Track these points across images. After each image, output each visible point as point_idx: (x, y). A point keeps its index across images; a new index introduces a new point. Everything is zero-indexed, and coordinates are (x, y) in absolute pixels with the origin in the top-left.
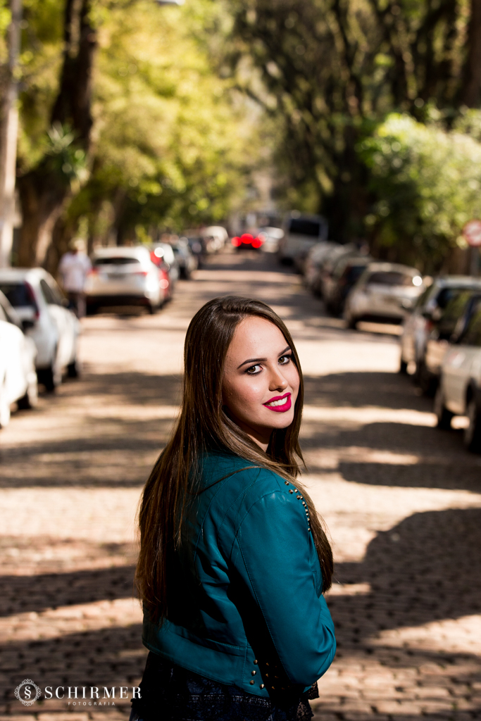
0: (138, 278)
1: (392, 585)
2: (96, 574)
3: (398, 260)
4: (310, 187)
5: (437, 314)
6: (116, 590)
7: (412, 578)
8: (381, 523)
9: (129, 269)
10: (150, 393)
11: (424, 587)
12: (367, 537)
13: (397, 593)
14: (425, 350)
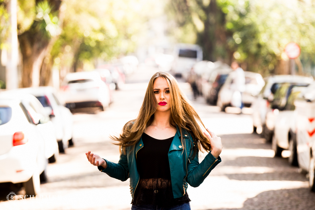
4: (189, 27)
5: (271, 97)
14: (266, 117)
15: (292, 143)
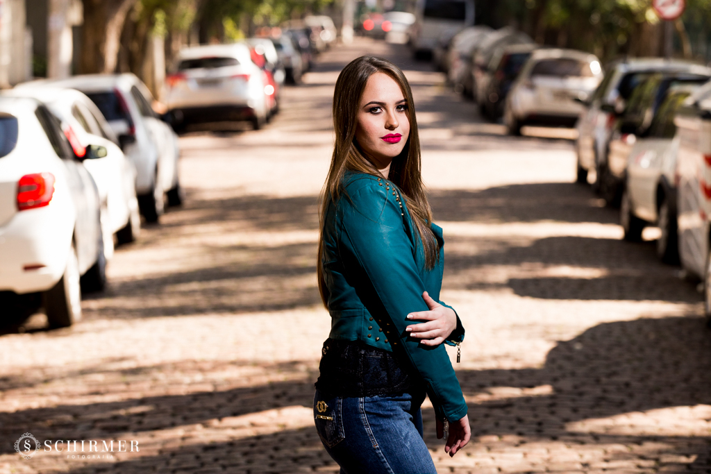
0: (238, 83)
1: (576, 387)
2: (257, 390)
3: (569, 46)
5: (620, 106)
6: (278, 402)
7: (598, 381)
8: (560, 333)
9: (224, 72)
10: (276, 218)
11: (612, 388)
12: (547, 347)
13: (581, 394)
14: (608, 150)
15: (664, 211)
